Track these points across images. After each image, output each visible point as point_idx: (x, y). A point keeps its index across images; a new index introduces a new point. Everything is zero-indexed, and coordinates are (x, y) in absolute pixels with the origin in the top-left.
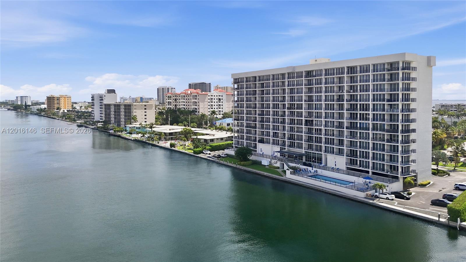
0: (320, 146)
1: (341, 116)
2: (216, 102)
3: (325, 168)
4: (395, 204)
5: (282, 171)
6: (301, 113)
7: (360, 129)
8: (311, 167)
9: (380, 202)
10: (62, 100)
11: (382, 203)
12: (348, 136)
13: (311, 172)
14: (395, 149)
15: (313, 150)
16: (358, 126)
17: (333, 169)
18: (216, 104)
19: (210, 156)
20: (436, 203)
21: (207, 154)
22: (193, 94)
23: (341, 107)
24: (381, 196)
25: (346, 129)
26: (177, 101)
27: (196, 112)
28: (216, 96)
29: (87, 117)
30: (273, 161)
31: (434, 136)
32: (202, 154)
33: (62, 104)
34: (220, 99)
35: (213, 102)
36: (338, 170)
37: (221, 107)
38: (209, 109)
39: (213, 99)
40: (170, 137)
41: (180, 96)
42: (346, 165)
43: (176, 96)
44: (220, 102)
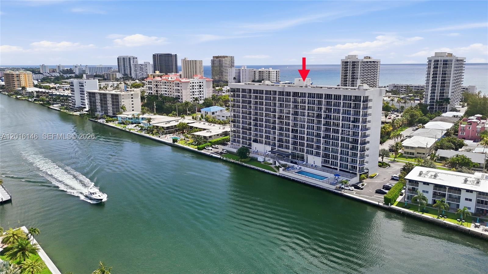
0: (303, 148)
1: (319, 129)
2: (197, 89)
3: (306, 166)
4: (354, 194)
5: (275, 167)
6: (289, 123)
7: (332, 139)
8: (297, 164)
9: (345, 193)
10: (22, 77)
11: (346, 193)
12: (324, 143)
13: (297, 169)
14: (355, 155)
15: (297, 151)
16: (331, 137)
17: (312, 167)
18: (197, 90)
19: (212, 152)
20: (379, 192)
21: (209, 150)
22: (175, 82)
23: (319, 122)
24: (346, 188)
25: (323, 138)
26: (159, 87)
27: (179, 99)
28: (197, 83)
29: (63, 101)
30: (267, 159)
31: (383, 130)
32: (204, 150)
33: (23, 81)
34: (200, 86)
35: (195, 89)
36: (316, 167)
37: (202, 93)
38: (191, 95)
39: (195, 86)
40: (168, 130)
41: (161, 82)
42: (322, 163)
43: (156, 82)
44: (200, 88)
